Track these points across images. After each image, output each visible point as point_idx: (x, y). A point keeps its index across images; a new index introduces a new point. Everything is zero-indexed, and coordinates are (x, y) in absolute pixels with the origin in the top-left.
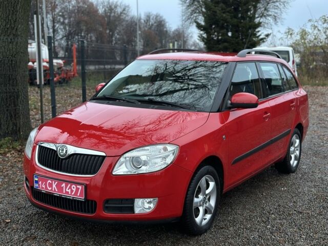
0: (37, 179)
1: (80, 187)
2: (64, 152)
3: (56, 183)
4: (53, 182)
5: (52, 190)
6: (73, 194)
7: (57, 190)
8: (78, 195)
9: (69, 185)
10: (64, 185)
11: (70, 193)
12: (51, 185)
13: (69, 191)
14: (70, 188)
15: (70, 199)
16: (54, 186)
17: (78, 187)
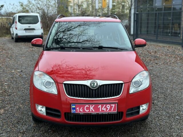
0: (74, 107)
1: (113, 105)
2: (96, 85)
3: (94, 106)
4: (91, 106)
5: (89, 111)
6: (108, 110)
7: (94, 111)
8: (112, 110)
9: (105, 105)
10: (100, 106)
11: (105, 111)
12: (88, 108)
13: (105, 109)
14: (106, 107)
15: (106, 114)
16: (91, 108)
17: (112, 105)
